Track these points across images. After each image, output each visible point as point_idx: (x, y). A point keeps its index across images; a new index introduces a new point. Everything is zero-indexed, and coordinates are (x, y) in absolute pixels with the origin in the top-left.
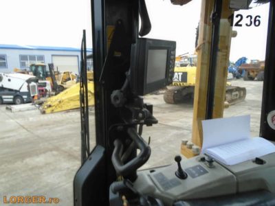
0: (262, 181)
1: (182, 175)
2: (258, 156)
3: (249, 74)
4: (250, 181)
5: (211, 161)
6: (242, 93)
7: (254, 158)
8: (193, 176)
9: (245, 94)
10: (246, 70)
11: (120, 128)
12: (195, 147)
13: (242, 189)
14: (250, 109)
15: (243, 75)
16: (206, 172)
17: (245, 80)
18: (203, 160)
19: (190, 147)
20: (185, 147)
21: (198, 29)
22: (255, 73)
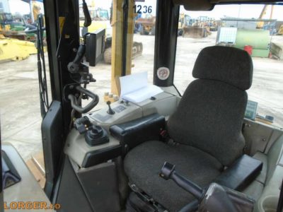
0: (155, 109)
1: (111, 112)
2: (153, 96)
3: (144, 29)
4: (149, 110)
5: (127, 102)
6: (139, 48)
7: (150, 97)
8: (119, 112)
9: (142, 48)
10: (142, 24)
11: (72, 87)
12: (115, 96)
13: (145, 115)
14: (146, 63)
15: (139, 29)
16: (125, 108)
17: (141, 34)
18: (122, 102)
19: (112, 96)
20: (108, 97)
21: (111, 9)
22: (150, 28)
